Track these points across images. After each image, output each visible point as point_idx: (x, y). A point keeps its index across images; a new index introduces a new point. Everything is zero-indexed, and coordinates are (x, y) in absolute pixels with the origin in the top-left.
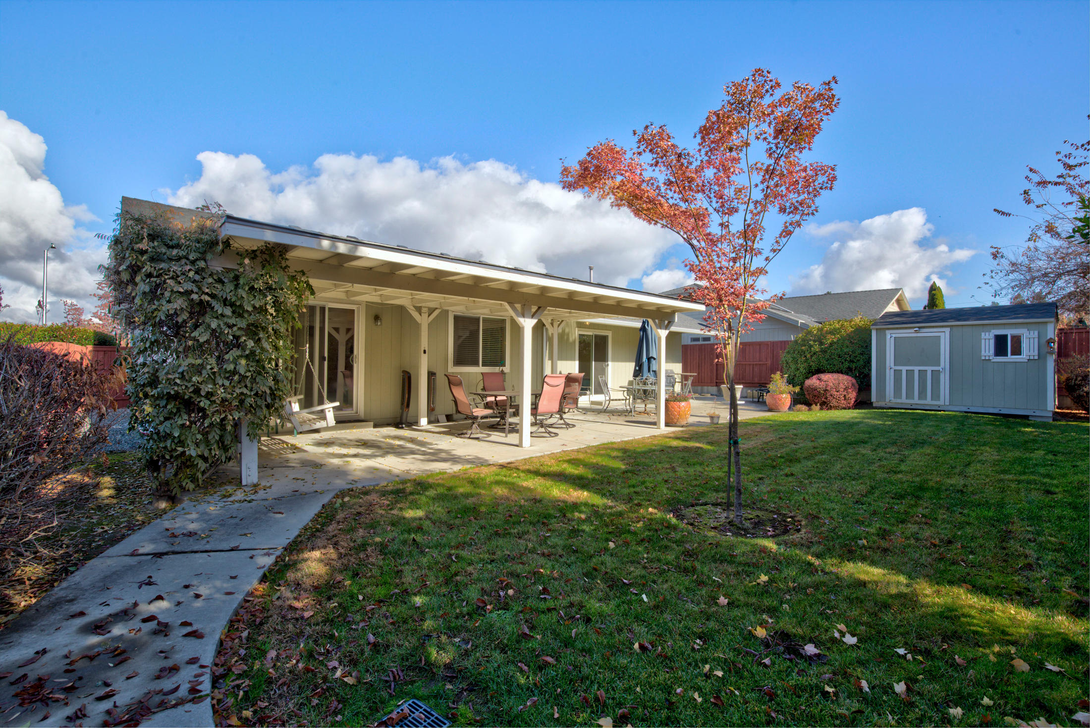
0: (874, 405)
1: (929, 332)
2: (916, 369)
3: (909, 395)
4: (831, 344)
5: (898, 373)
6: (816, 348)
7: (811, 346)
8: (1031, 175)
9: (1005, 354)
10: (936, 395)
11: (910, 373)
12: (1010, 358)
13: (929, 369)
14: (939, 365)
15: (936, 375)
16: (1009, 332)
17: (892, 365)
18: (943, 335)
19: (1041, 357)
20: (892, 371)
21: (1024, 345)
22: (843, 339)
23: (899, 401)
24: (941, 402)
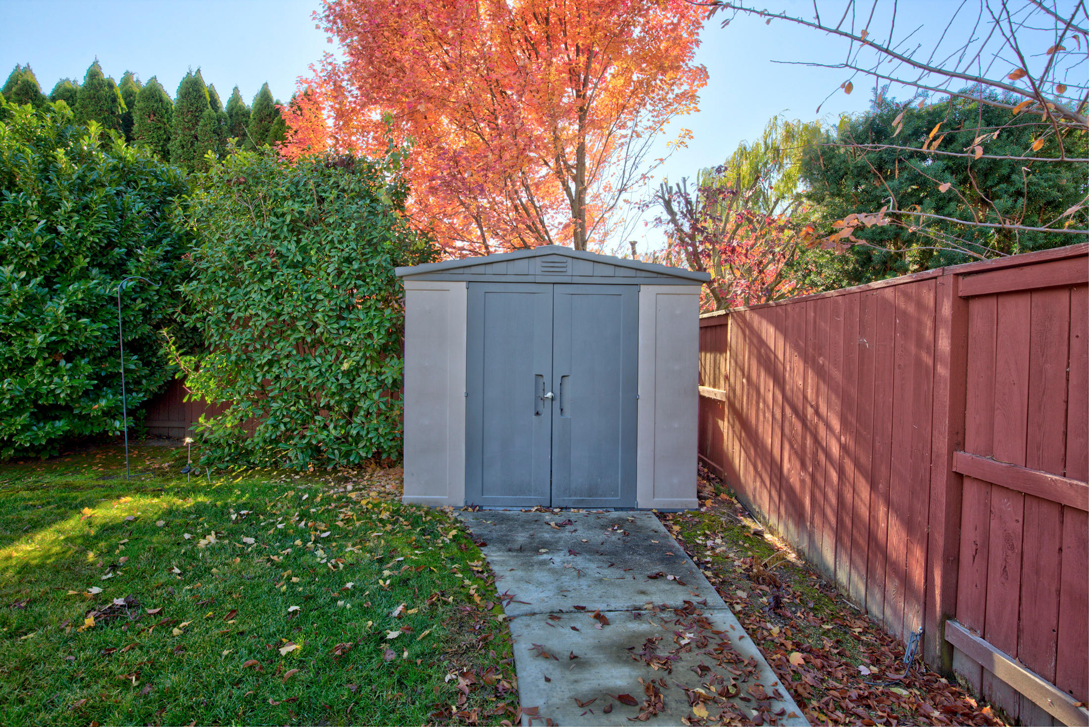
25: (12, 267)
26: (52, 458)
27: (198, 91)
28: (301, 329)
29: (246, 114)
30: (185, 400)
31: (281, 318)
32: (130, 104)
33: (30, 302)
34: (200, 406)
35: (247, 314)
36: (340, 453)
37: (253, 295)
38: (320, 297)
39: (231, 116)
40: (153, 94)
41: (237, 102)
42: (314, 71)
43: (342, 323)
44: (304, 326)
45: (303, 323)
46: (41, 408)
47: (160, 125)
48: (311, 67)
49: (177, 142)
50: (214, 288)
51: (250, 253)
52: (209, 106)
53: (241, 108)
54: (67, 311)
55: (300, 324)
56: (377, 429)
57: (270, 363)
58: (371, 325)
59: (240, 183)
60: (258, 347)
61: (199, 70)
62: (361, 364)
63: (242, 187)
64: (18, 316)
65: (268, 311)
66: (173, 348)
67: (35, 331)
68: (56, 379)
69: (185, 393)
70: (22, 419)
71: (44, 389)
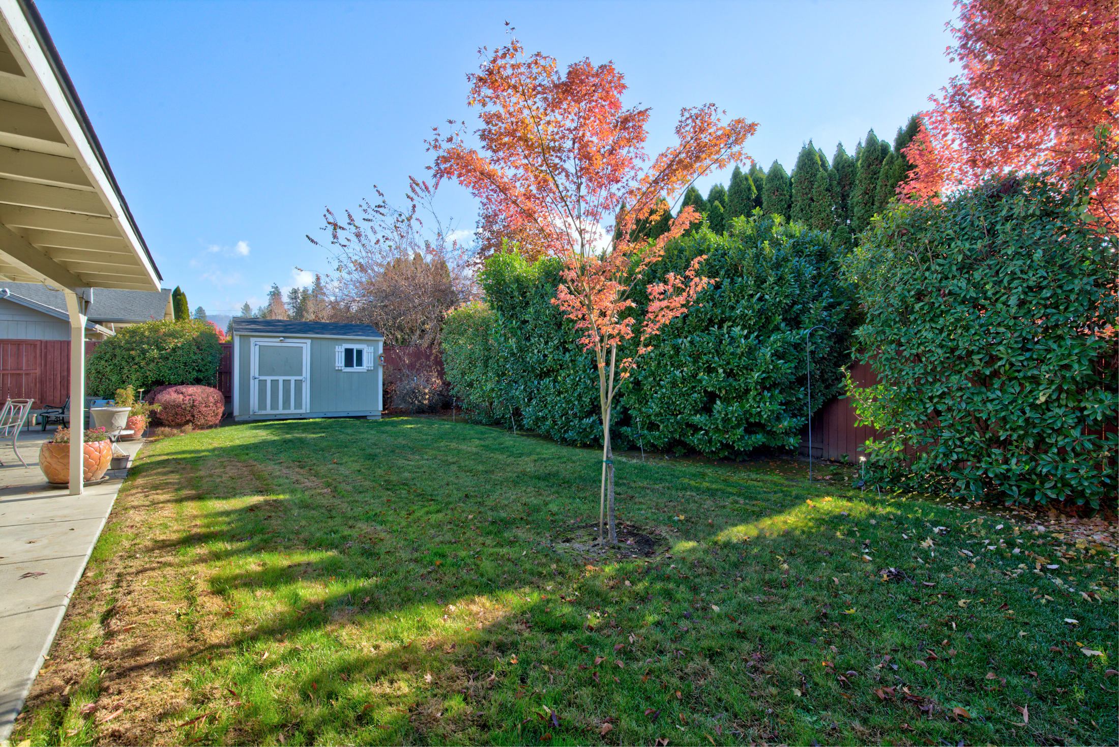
0: (236, 419)
1: (293, 343)
2: (281, 379)
3: (274, 406)
4: (174, 350)
5: (262, 384)
6: (155, 353)
7: (144, 352)
8: (328, 215)
9: (352, 366)
10: (298, 405)
11: (275, 383)
12: (356, 369)
13: (293, 379)
14: (301, 375)
15: (299, 384)
16: (355, 347)
17: (257, 375)
18: (305, 346)
19: (376, 368)
20: (257, 381)
21: (365, 357)
22: (189, 344)
23: (263, 412)
24: (303, 411)
25: (739, 328)
26: (744, 461)
27: (812, 159)
28: (977, 362)
29: (851, 164)
30: (856, 425)
31: (957, 353)
32: (759, 188)
33: (751, 351)
34: (869, 432)
35: (920, 351)
36: (1019, 491)
37: (924, 333)
38: (1002, 330)
39: (838, 170)
40: (776, 173)
41: (842, 157)
42: (935, 100)
43: (1028, 354)
44: (981, 360)
45: (981, 356)
46: (750, 425)
47: (782, 197)
48: (931, 98)
49: (798, 208)
50: (887, 330)
51: (919, 296)
52: (821, 169)
53: (846, 161)
54: (772, 355)
55: (976, 358)
56: (1076, 471)
57: (942, 396)
58: (1070, 355)
59: (903, 235)
60: (931, 380)
61: (811, 141)
62: (1054, 397)
63: (905, 238)
64: (744, 361)
65: (941, 346)
66: (850, 381)
67: (752, 370)
68: (762, 405)
69: (856, 419)
70: (740, 431)
71: (754, 411)
